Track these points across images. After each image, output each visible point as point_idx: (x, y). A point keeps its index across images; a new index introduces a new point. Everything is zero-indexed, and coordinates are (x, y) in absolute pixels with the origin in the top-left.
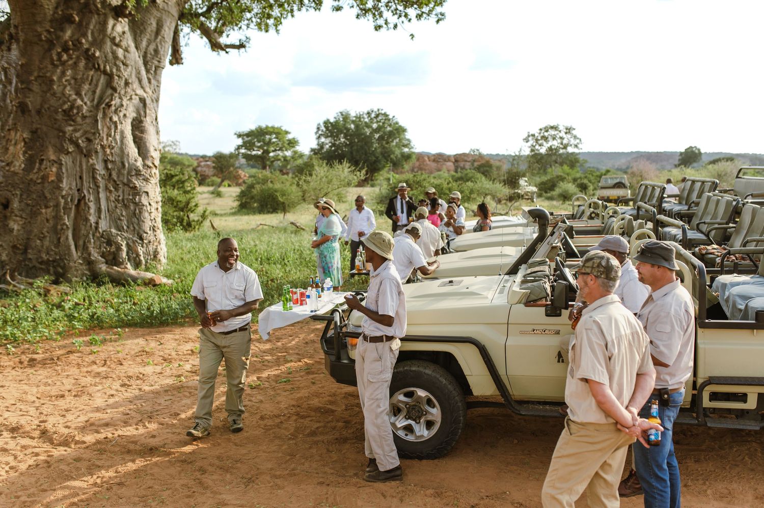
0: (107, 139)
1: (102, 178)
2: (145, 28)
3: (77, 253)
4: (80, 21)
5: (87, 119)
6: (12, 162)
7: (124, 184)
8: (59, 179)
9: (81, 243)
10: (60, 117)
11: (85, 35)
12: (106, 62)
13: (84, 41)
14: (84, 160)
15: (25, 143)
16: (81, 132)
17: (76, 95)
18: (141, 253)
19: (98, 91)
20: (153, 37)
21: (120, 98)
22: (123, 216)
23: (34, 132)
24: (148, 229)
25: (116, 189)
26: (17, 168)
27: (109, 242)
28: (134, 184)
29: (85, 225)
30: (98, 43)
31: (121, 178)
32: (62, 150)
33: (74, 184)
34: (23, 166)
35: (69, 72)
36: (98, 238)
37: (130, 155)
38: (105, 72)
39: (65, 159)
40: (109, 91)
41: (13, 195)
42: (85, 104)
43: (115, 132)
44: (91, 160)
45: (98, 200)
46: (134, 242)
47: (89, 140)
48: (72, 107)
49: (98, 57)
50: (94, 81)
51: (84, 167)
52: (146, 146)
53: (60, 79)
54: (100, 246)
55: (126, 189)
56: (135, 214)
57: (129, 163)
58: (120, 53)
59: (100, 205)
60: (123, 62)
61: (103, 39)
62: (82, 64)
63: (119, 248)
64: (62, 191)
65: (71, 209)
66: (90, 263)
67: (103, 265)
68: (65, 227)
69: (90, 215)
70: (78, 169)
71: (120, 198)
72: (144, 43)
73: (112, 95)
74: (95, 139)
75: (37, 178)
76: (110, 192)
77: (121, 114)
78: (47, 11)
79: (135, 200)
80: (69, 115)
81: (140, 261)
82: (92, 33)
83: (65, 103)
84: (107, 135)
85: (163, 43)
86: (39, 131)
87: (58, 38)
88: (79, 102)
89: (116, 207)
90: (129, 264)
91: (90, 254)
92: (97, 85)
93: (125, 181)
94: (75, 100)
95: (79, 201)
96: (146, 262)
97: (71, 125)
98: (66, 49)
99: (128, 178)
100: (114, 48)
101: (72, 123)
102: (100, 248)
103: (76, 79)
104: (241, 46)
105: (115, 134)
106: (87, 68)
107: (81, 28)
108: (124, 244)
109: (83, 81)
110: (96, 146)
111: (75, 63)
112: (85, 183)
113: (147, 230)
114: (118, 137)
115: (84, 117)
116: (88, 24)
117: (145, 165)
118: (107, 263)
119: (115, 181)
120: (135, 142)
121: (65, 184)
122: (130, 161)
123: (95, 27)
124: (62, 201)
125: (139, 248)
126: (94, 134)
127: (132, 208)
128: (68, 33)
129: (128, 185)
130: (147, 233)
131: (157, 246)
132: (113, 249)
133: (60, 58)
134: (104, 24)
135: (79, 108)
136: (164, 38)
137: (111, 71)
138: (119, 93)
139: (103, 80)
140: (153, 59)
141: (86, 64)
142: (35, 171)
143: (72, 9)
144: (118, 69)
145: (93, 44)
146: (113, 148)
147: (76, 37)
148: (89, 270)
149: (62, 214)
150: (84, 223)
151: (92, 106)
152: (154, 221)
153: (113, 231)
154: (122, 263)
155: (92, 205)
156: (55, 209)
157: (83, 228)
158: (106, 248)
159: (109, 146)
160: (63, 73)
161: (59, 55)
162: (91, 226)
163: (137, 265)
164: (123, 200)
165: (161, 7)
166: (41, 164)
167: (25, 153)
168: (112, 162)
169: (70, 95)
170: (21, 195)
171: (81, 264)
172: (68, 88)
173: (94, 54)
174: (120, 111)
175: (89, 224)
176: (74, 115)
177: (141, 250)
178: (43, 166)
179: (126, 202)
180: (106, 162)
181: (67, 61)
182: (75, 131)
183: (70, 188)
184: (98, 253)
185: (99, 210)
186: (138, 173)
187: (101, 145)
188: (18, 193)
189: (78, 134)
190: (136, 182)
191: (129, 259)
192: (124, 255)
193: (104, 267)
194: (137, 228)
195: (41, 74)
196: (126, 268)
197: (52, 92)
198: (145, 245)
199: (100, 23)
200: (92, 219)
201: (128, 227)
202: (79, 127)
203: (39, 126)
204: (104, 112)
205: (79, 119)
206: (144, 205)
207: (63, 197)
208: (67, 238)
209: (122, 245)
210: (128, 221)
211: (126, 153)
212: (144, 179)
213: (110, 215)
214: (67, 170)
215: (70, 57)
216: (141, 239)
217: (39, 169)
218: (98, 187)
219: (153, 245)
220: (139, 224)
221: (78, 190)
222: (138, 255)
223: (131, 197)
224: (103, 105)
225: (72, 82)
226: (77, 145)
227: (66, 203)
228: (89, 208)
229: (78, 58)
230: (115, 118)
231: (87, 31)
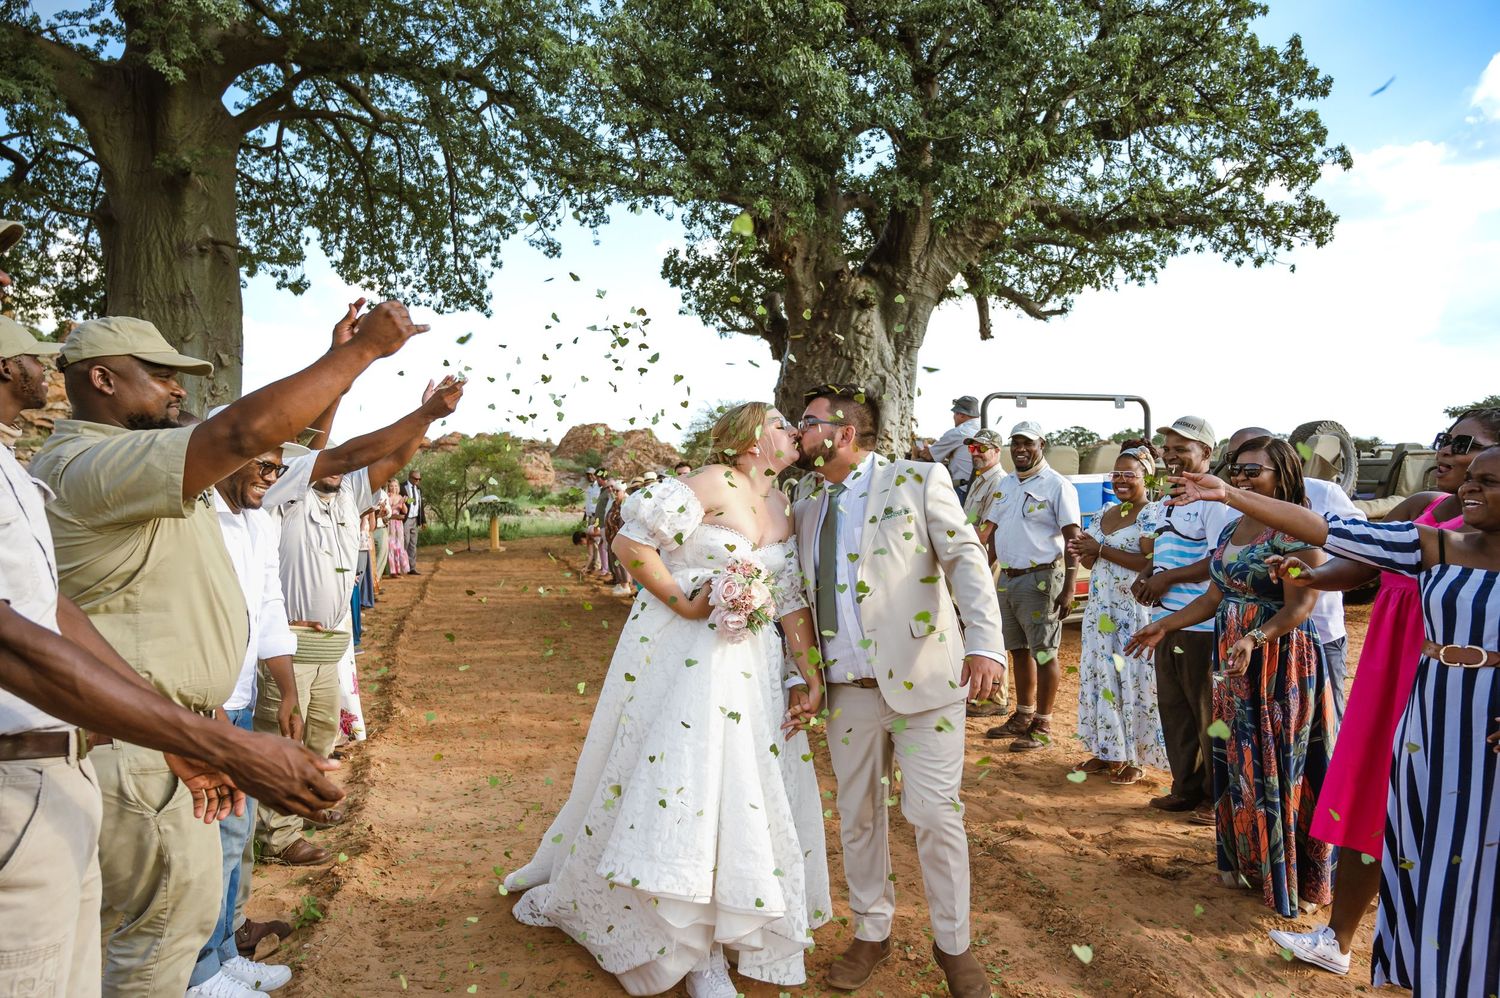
4: (830, 317)
11: (832, 328)
12: (848, 348)
13: (831, 332)
19: (840, 375)
20: (905, 320)
21: (859, 379)
35: (818, 361)
38: (846, 357)
40: (850, 373)
49: (842, 345)
50: (837, 366)
53: (811, 367)
58: (862, 340)
60: (864, 347)
61: (848, 328)
62: (830, 352)
82: (839, 324)
87: (812, 333)
92: (839, 370)
98: (817, 341)
100: (858, 335)
103: (824, 367)
104: (1063, 311)
106: (833, 356)
107: (831, 322)
109: (829, 366)
116: (836, 318)
123: (842, 319)
128: (821, 328)
133: (812, 350)
134: (849, 316)
137: (851, 356)
138: (857, 373)
139: (844, 364)
140: (906, 340)
141: (832, 352)
143: (825, 307)
144: (859, 353)
147: (826, 330)
160: (814, 362)
161: (812, 347)
165: (913, 291)
181: (817, 351)
199: (846, 316)
215: (820, 347)
229: (826, 348)
231: (835, 324)
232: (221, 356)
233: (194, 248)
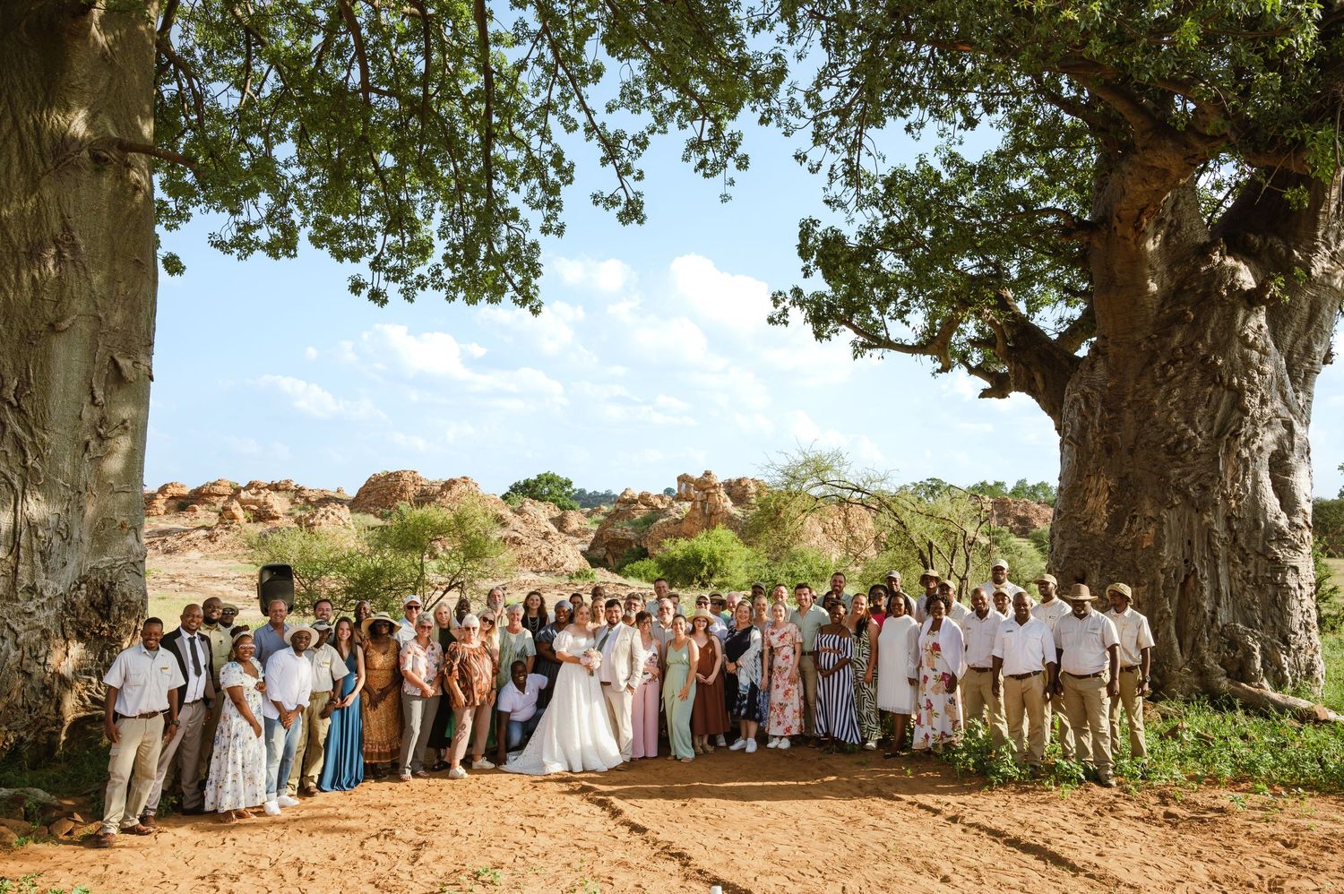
0: (1232, 486)
1: (1223, 544)
2: (1290, 316)
3: (1183, 656)
4: (1197, 319)
5: (1202, 456)
6: (1091, 520)
7: (1258, 554)
8: (1159, 544)
9: (1189, 641)
10: (1162, 456)
11: (1202, 337)
12: (1233, 373)
13: (1200, 345)
14: (1195, 516)
15: (1111, 494)
16: (1193, 475)
17: (1186, 423)
18: (1286, 666)
19: (1219, 415)
20: (1303, 328)
21: (1253, 423)
22: (1255, 604)
23: (1123, 479)
24: (1298, 626)
25: (1245, 562)
26: (1097, 528)
27: (1234, 643)
28: (1276, 553)
29: (1196, 615)
30: (1221, 347)
31: (1253, 545)
32: (1162, 502)
33: (1180, 552)
34: (1106, 525)
35: (1177, 392)
36: (1215, 635)
37: (1268, 508)
38: (1230, 387)
39: (1169, 516)
40: (1237, 415)
41: (1092, 565)
42: (1200, 434)
43: (1244, 474)
44: (1205, 517)
45: (1215, 578)
46: (1274, 646)
47: (1204, 488)
48: (1179, 442)
49: (1221, 366)
50: (1213, 400)
51: (1196, 527)
52: (1294, 494)
53: (1164, 401)
54: (1219, 648)
55: (1261, 561)
56: (1274, 600)
57: (1266, 521)
58: (1254, 356)
59: (1219, 585)
60: (1258, 370)
61: (1229, 339)
62: (1196, 378)
63: (1249, 654)
64: (1162, 561)
65: (1174, 589)
66: (1202, 674)
67: (1222, 678)
68: (1165, 615)
69: (1204, 599)
70: (1186, 530)
71: (1251, 575)
72: (1289, 339)
73: (1241, 419)
74: (1215, 485)
75: (1126, 543)
76: (1235, 565)
77: (1254, 447)
78: (1151, 311)
79: (1276, 579)
80: (1175, 451)
81: (1285, 677)
82: (1213, 333)
83: (1169, 435)
84: (1232, 479)
85: (1319, 335)
86: (1131, 476)
87: (1163, 345)
88: (1191, 433)
89: (1244, 589)
90: (1265, 680)
91: (1202, 660)
92: (1217, 407)
93: (1260, 549)
94: (1185, 430)
95: (1187, 577)
96: (1295, 681)
97: (1178, 467)
98: (1173, 362)
99: (1264, 544)
100: (1246, 350)
101: (1180, 464)
102: (1218, 651)
103: (1186, 402)
105: (1244, 478)
106: (1203, 384)
107: (1197, 328)
108: (1257, 647)
109: (1197, 401)
110: (1215, 496)
111: (1186, 378)
112: (1195, 550)
113: (1296, 628)
114: (1249, 482)
115: (1198, 454)
116: (1207, 322)
117: (1292, 525)
118: (1228, 676)
119: (1242, 549)
120: (1275, 489)
121: (1165, 553)
122: (1268, 518)
123: (1217, 324)
124: (1162, 577)
125: (1282, 656)
126: (1212, 478)
127: (1270, 591)
128: (1178, 337)
129: (1264, 556)
130: (1296, 634)
131: (1312, 656)
132: (1239, 655)
133: (1164, 375)
134: (1231, 318)
135: (1191, 441)
136: (1322, 327)
137: (1240, 383)
138: (1252, 416)
139: (1226, 398)
140: (1302, 360)
141: (1202, 378)
142: (1122, 533)
143: (1185, 303)
144: (1251, 380)
145: (1212, 349)
146: (1240, 499)
147: (1189, 341)
148: (1201, 684)
149: (1161, 596)
150: (1194, 611)
151: (1210, 438)
152: (1306, 614)
153: (1240, 626)
154: (1254, 679)
155: (1205, 583)
156: (1151, 588)
157: (1192, 618)
158: (1228, 653)
159: (1235, 496)
160: (1169, 393)
161: (1164, 369)
162: (1205, 616)
163: (1279, 684)
164: (1255, 579)
166: (1131, 523)
167: (1109, 507)
168: (1239, 519)
169: (1177, 424)
170: (1102, 567)
171: (1189, 674)
172: (1175, 414)
173: (1214, 363)
174: (1253, 443)
175: (1201, 613)
176: (1183, 453)
177: (1286, 661)
178: (1135, 527)
179: (1260, 581)
180: (1228, 519)
181: (1175, 376)
182: (1184, 474)
183: (1174, 558)
184: (1215, 658)
185: (1217, 593)
186: (1281, 537)
187: (1223, 495)
188: (1098, 563)
189: (1187, 480)
190: (1278, 551)
191: (1265, 674)
192: (1258, 665)
193: (1224, 684)
194: (1278, 624)
195: (1137, 398)
196: (1261, 687)
197: (1151, 421)
198: (1291, 652)
199: (1224, 318)
200: (1207, 606)
201: (1263, 622)
202: (1189, 469)
203: (1130, 470)
204: (1228, 446)
205: (1190, 457)
206: (1291, 588)
207: (1163, 571)
208: (1168, 633)
209: (1254, 650)
210: (1262, 612)
211: (1262, 507)
212: (1290, 547)
213: (1235, 602)
214: (1170, 531)
215: (1179, 371)
216: (1286, 642)
217: (1129, 530)
218: (1216, 557)
219: (1306, 653)
220: (1282, 618)
221: (1186, 561)
222: (1280, 668)
223: (1269, 575)
224: (1228, 435)
225: (1181, 405)
226: (1186, 496)
227: (1167, 580)
228: (1202, 589)
229: (1190, 371)
230: (1245, 453)
231: (1205, 331)
232: (121, 362)
233: (85, 154)
